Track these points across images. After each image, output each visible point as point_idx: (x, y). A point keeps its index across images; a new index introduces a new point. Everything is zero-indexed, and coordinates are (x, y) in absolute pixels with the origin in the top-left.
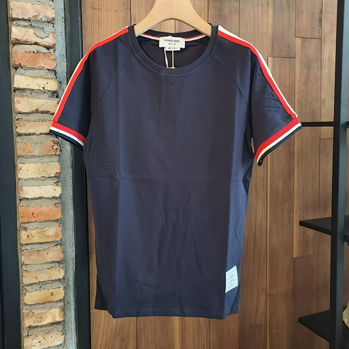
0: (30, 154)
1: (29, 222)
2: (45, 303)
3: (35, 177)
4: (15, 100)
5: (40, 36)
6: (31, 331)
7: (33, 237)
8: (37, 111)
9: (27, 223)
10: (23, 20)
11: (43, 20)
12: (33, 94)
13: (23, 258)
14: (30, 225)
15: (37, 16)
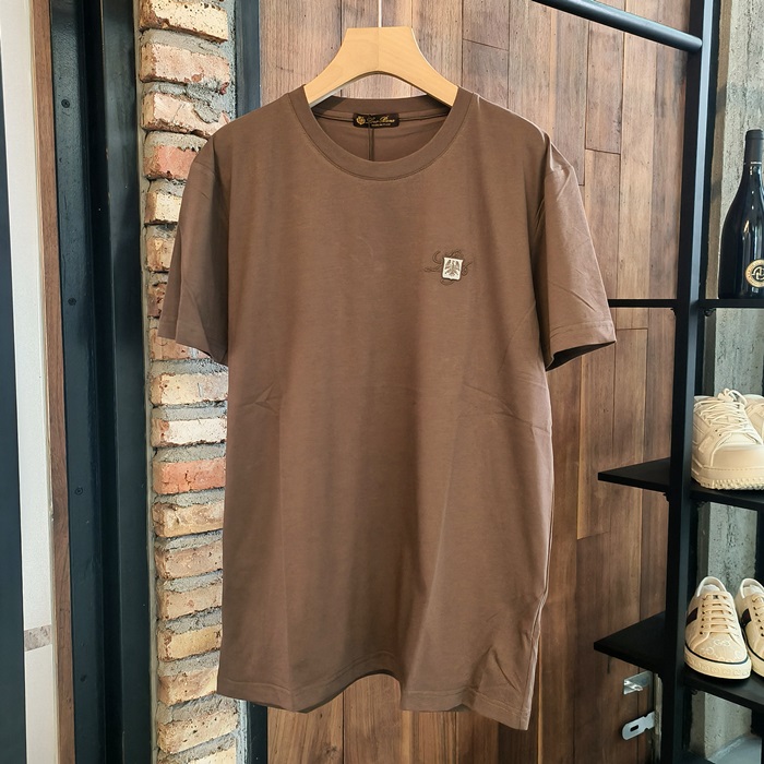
0: (183, 355)
1: (178, 494)
2: (204, 653)
3: (191, 402)
4: (158, 247)
5: (204, 117)
6: (178, 713)
7: (185, 522)
9: (174, 495)
10: (174, 82)
11: (210, 85)
13: (167, 565)
14: (181, 500)
15: (200, 77)
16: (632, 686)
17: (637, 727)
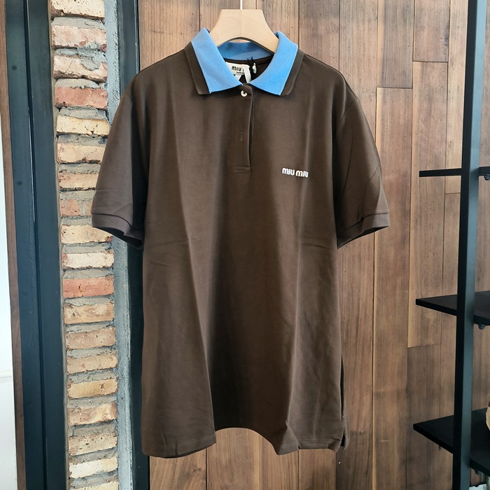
0: (76, 214)
1: (75, 298)
2: (93, 397)
3: (82, 242)
4: (59, 148)
5: (89, 67)
6: (77, 431)
7: (80, 316)
8: (84, 161)
9: (72, 298)
10: (68, 48)
11: (92, 47)
12: (80, 139)
13: (67, 341)
14: (76, 301)
15: (85, 43)
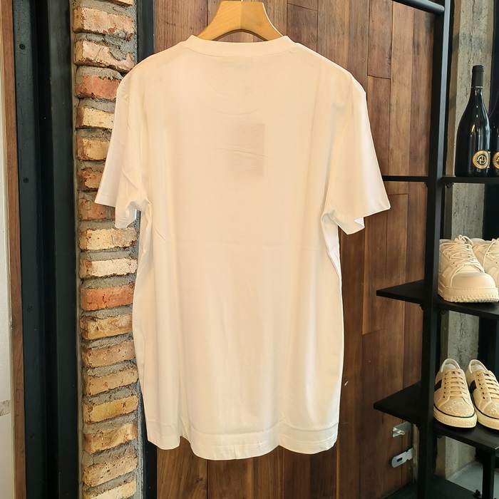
0: (102, 217)
1: (98, 310)
2: (114, 418)
3: (107, 248)
4: (85, 143)
5: (117, 56)
6: (97, 458)
7: (103, 329)
9: (95, 311)
10: (96, 33)
11: (120, 35)
13: (90, 358)
14: (100, 314)
15: (113, 30)
16: (398, 431)
17: (401, 459)
